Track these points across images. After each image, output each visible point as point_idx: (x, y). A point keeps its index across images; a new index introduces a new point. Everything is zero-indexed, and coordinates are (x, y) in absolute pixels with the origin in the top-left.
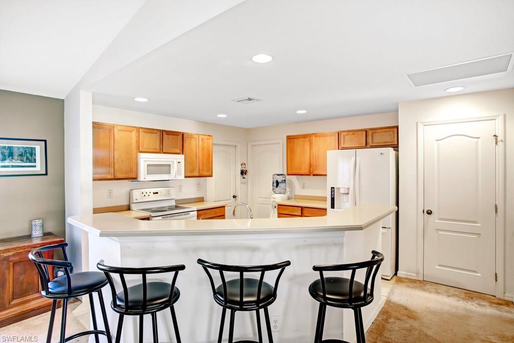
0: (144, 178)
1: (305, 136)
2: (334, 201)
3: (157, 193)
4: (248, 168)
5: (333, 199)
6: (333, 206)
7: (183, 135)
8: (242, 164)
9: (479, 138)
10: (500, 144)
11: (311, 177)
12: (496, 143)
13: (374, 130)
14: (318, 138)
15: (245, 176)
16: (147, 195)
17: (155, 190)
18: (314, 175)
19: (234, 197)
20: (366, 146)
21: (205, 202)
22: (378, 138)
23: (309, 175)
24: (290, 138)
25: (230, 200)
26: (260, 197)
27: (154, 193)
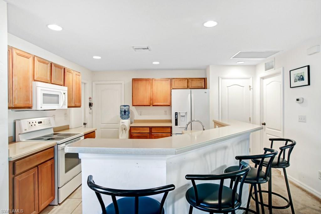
0: (41, 107)
1: (147, 80)
2: (177, 121)
3: (41, 122)
4: (93, 101)
5: (176, 120)
6: (176, 124)
7: (64, 69)
8: (89, 98)
9: (243, 87)
10: (251, 90)
11: (151, 107)
12: (250, 90)
13: (192, 79)
14: (157, 82)
15: (92, 108)
16: (33, 125)
17: (42, 119)
18: (153, 106)
19: (85, 124)
20: (188, 87)
21: (70, 130)
22: (195, 84)
23: (150, 106)
24: (134, 80)
25: (82, 127)
26: (102, 124)
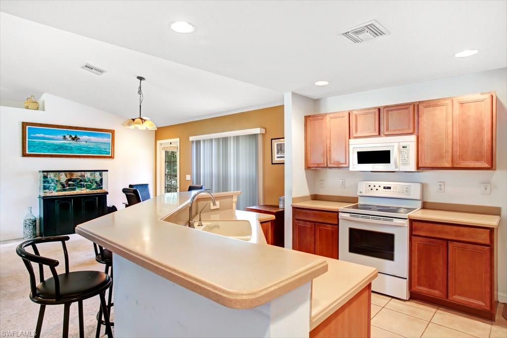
3: (389, 188)
7: (417, 105)
16: (374, 189)
17: (387, 184)
27: (384, 188)
